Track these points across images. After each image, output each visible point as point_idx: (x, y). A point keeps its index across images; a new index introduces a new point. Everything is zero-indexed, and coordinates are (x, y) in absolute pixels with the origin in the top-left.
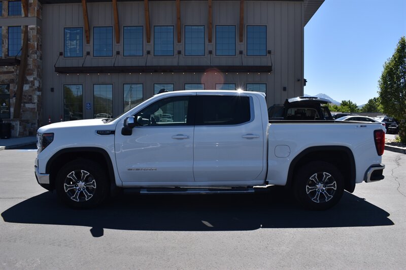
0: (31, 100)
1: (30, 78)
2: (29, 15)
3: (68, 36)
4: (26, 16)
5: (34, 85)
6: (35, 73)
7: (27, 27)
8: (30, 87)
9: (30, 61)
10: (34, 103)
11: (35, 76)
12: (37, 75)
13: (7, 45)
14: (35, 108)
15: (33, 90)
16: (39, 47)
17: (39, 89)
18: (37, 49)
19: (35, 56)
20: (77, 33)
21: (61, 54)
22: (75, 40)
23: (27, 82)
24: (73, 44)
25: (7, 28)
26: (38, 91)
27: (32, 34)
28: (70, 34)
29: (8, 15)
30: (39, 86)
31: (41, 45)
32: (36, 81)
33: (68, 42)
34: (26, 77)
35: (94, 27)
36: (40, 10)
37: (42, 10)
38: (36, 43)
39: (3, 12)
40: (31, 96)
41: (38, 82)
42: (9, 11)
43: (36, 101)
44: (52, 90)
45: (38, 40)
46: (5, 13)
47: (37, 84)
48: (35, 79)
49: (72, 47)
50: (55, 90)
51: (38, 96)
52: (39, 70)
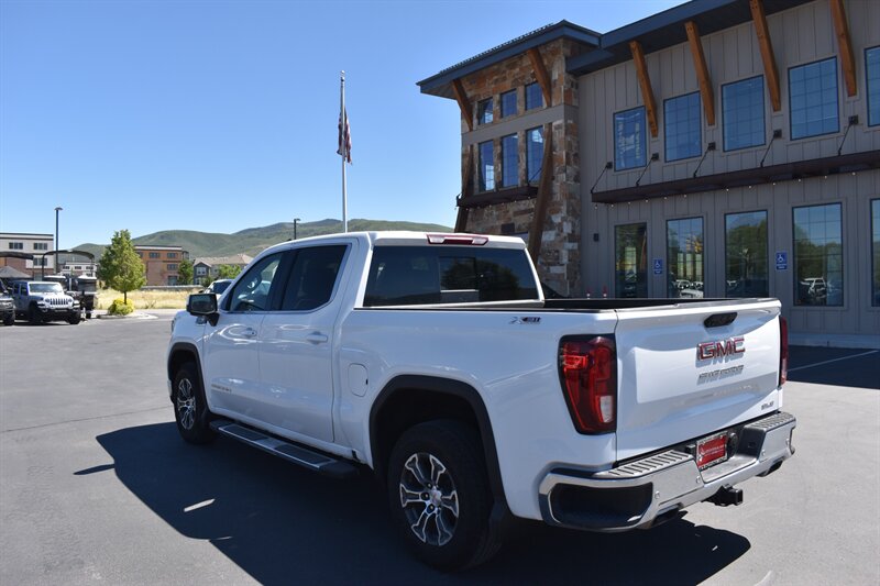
0: (558, 258)
1: (557, 219)
2: (554, 104)
3: (621, 127)
4: (549, 105)
5: (562, 231)
6: (564, 208)
7: (551, 124)
8: (558, 235)
9: (557, 187)
10: (563, 265)
11: (564, 213)
12: (568, 212)
13: (524, 164)
14: (563, 274)
15: (561, 241)
16: (572, 158)
17: (572, 238)
18: (568, 163)
19: (563, 177)
20: (635, 120)
21: (609, 166)
22: (631, 134)
23: (552, 226)
24: (630, 143)
25: (523, 133)
26: (570, 241)
27: (559, 136)
28: (625, 123)
29: (526, 109)
30: (573, 231)
31: (576, 155)
32: (565, 223)
33: (621, 140)
34: (550, 218)
35: (664, 101)
36: (573, 89)
37: (577, 88)
38: (564, 153)
39: (518, 107)
40: (557, 251)
41: (570, 224)
42: (526, 103)
43: (565, 260)
44: (596, 238)
45: (569, 146)
46: (520, 107)
47: (567, 229)
48: (564, 219)
49: (628, 148)
50: (601, 237)
51: (570, 251)
52: (572, 201)
